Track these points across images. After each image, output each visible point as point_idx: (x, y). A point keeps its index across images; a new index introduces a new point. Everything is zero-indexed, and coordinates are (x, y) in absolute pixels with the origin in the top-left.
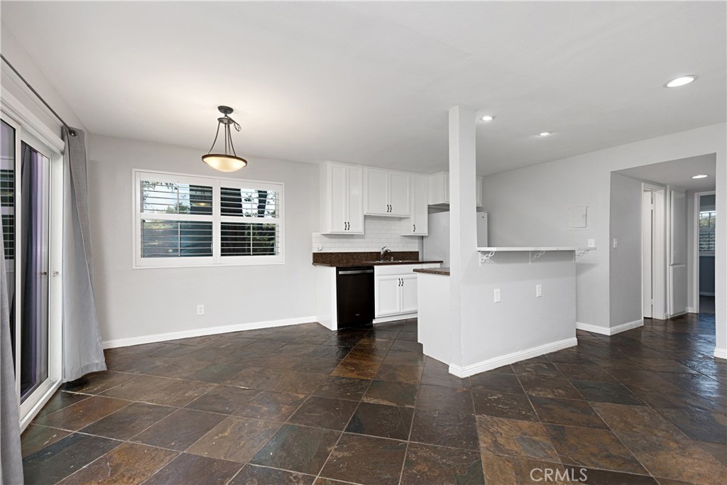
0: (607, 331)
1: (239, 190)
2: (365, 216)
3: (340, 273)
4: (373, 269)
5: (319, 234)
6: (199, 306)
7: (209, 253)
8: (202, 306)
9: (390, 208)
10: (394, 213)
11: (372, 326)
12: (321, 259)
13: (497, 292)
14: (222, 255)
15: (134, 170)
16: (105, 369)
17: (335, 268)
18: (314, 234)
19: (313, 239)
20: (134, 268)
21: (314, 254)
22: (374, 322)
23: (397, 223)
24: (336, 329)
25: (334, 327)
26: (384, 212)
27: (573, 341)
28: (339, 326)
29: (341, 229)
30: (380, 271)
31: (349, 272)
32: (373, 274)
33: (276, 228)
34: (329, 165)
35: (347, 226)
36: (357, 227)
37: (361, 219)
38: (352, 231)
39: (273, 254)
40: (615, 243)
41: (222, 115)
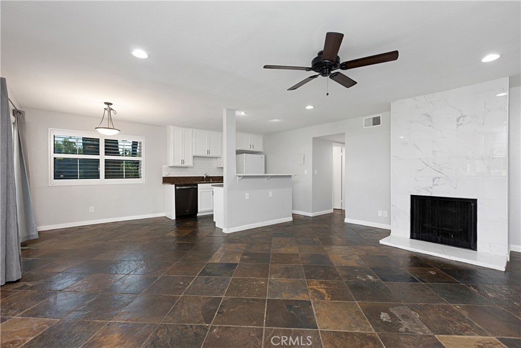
0: (311, 215)
1: (117, 141)
2: (194, 156)
3: (177, 188)
4: (197, 186)
5: (166, 166)
6: (91, 207)
7: (98, 177)
8: (93, 207)
9: (209, 152)
10: (211, 155)
11: (197, 216)
12: (167, 180)
13: (247, 195)
14: (105, 178)
15: (49, 129)
16: (38, 237)
17: (174, 185)
18: (164, 166)
19: (163, 170)
20: (50, 185)
21: (163, 177)
22: (198, 215)
23: (215, 160)
24: (175, 219)
25: (174, 218)
26: (205, 154)
27: (291, 219)
28: (176, 217)
29: (179, 164)
30: (201, 187)
31: (184, 187)
32: (197, 188)
33: (140, 163)
34: (172, 128)
35: (183, 162)
36: (189, 162)
37: (191, 158)
38: (186, 164)
39: (138, 178)
40: (316, 171)
41: (106, 106)
